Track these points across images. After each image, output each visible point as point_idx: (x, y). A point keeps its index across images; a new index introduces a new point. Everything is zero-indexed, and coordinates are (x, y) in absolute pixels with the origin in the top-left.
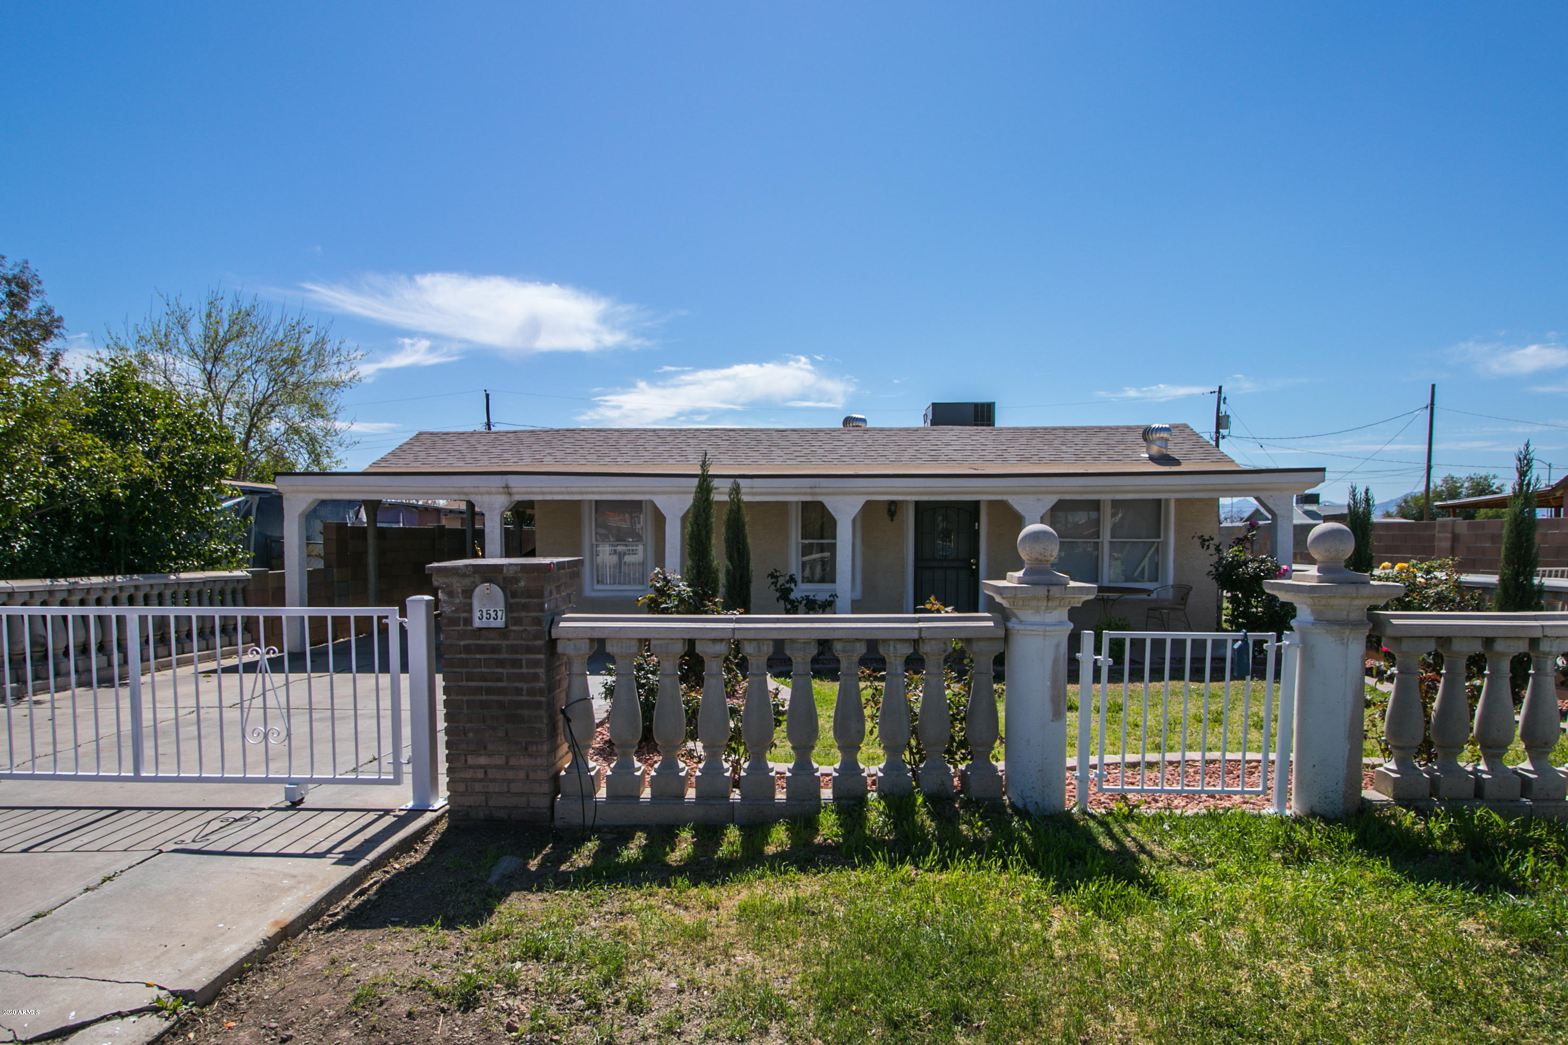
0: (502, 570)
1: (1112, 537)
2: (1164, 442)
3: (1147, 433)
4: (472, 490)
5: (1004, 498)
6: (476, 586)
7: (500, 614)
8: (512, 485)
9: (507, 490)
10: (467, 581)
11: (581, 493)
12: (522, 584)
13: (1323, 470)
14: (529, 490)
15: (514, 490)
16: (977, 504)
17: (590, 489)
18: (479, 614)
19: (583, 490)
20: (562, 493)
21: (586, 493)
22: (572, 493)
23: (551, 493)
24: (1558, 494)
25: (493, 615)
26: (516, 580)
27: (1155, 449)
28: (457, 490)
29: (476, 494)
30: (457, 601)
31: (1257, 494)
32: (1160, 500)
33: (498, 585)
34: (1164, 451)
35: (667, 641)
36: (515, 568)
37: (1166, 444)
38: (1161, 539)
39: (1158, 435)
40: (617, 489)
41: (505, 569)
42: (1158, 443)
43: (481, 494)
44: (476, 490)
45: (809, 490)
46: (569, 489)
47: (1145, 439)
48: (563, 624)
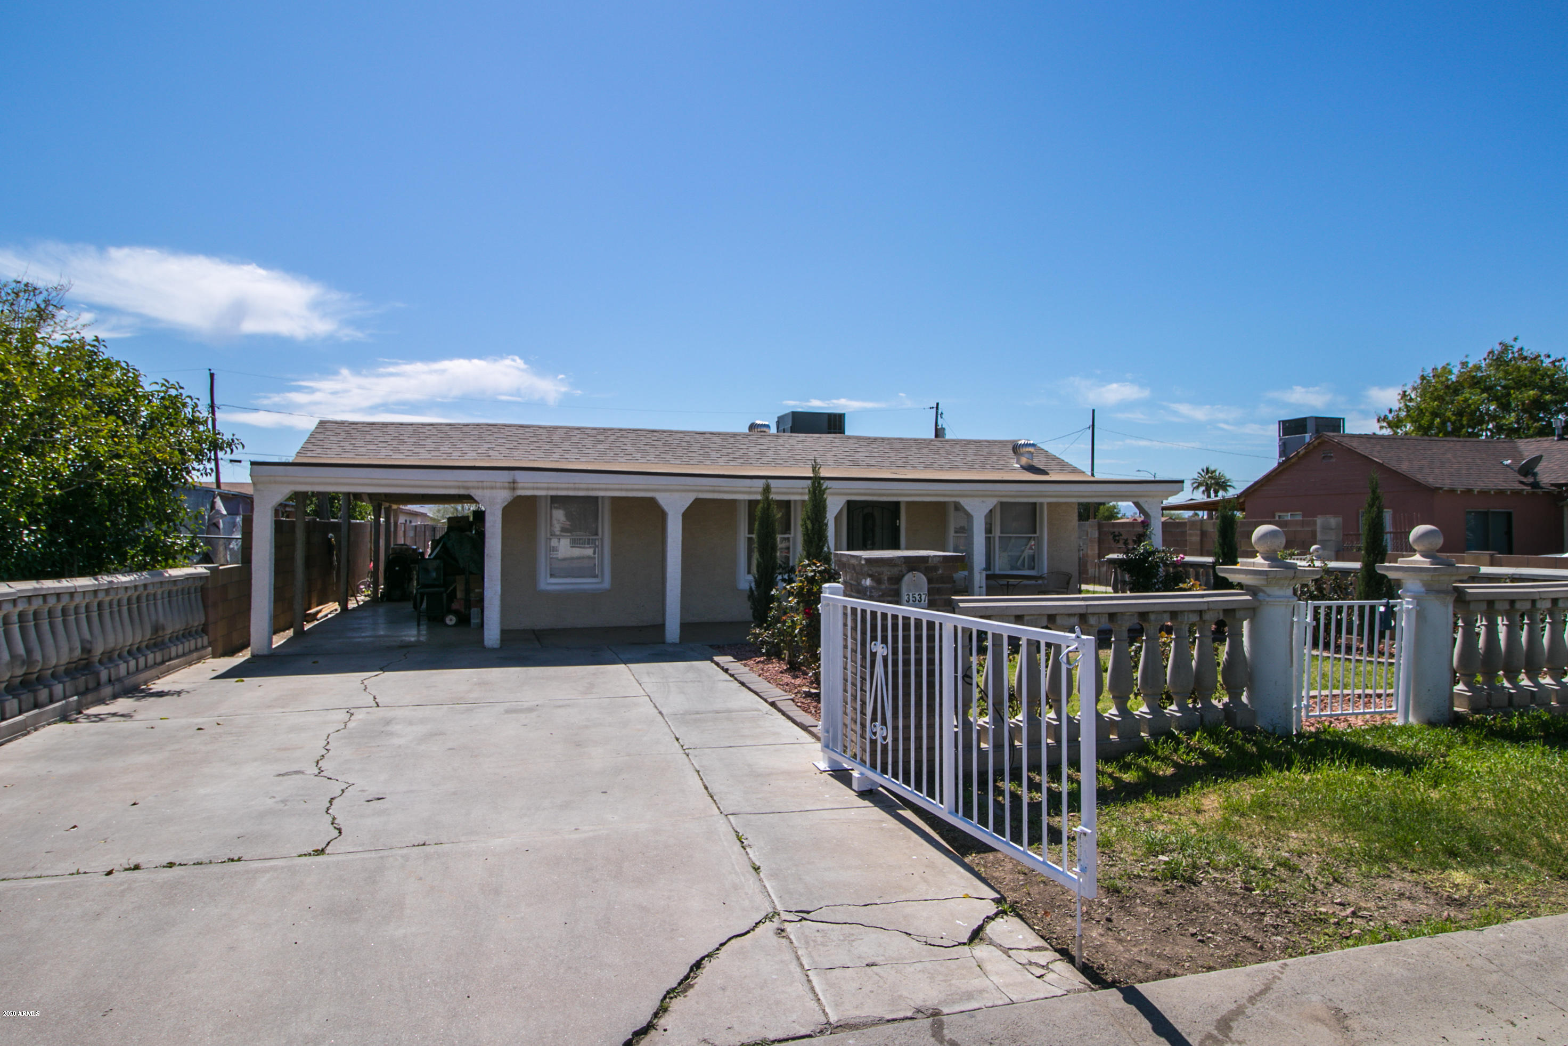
0: (928, 561)
1: (1002, 533)
2: (1031, 455)
3: (1016, 448)
4: (476, 484)
5: (957, 499)
6: (903, 576)
7: (923, 597)
8: (518, 480)
9: (513, 485)
10: (895, 571)
11: (587, 489)
12: (940, 571)
13: (1180, 482)
14: (536, 485)
15: (520, 485)
16: (897, 504)
17: (598, 486)
18: (906, 598)
19: (590, 486)
20: (568, 489)
21: (593, 489)
22: (579, 489)
23: (557, 489)
24: (1241, 500)
25: (918, 598)
26: (935, 568)
27: (1024, 460)
28: (460, 484)
29: (478, 488)
30: (883, 587)
31: (1135, 500)
32: (1035, 504)
33: (921, 572)
34: (1030, 461)
35: (1036, 617)
36: (938, 559)
37: (1033, 456)
38: (1038, 535)
39: (1027, 449)
41: (930, 560)
42: (1027, 455)
43: (483, 488)
44: (480, 484)
46: (577, 486)
47: (1014, 452)
48: (961, 605)
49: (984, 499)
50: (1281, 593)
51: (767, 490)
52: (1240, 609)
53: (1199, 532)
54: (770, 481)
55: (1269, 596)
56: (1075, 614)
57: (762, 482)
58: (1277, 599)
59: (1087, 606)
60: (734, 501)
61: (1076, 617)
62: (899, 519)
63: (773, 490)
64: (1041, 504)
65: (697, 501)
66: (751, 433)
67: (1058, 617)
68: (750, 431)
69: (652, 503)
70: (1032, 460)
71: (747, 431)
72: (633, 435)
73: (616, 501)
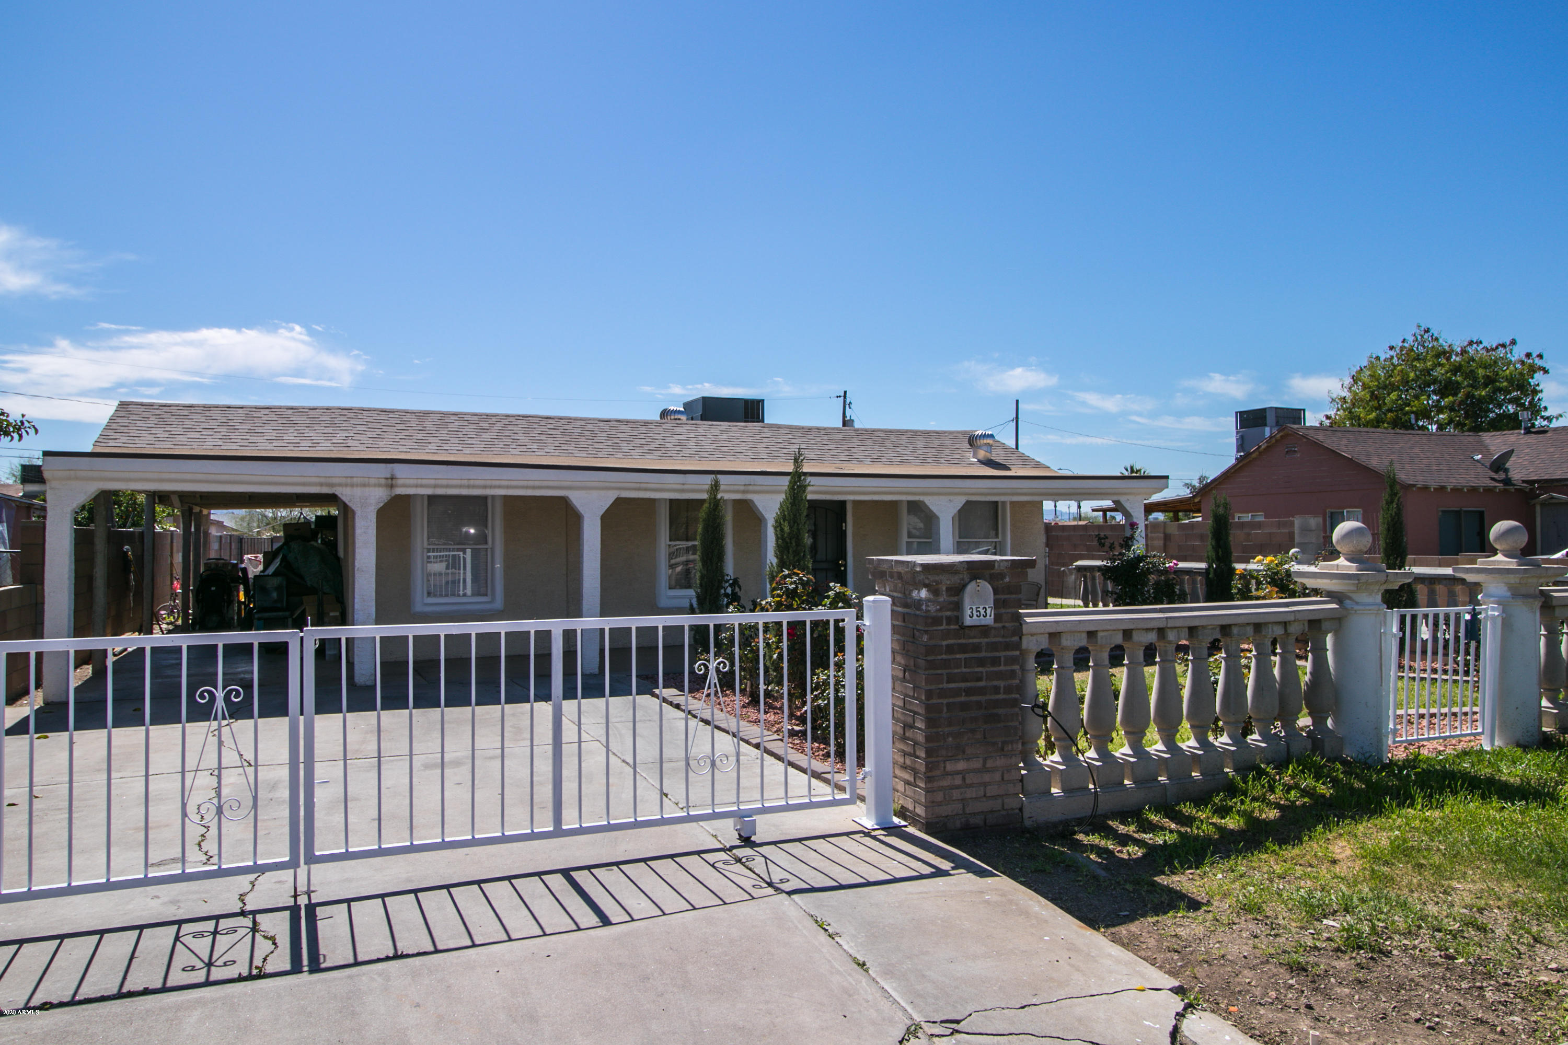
0: (994, 566)
1: (960, 538)
2: (989, 448)
3: (973, 440)
4: (343, 481)
5: (921, 498)
6: (964, 586)
7: (988, 611)
8: (398, 476)
9: (391, 483)
10: (956, 579)
11: (485, 487)
12: (1007, 579)
13: (1167, 477)
14: (419, 482)
15: (400, 482)
16: (843, 503)
17: (497, 483)
18: (969, 612)
19: (489, 483)
20: (460, 486)
21: (491, 487)
22: (474, 487)
23: (447, 486)
24: (1196, 500)
25: (982, 612)
26: (1001, 576)
27: (982, 454)
28: (322, 480)
29: (346, 485)
30: (941, 599)
31: (1116, 498)
32: (996, 503)
33: (986, 580)
34: (988, 454)
36: (1006, 564)
37: (991, 449)
38: (1000, 539)
39: (985, 441)
40: (531, 483)
41: (996, 565)
42: (985, 448)
43: (352, 485)
44: (349, 480)
45: (742, 488)
46: (472, 482)
47: (971, 445)
48: (1028, 620)
49: (951, 498)
50: (1369, 600)
51: (715, 487)
52: (1326, 619)
53: (1162, 535)
54: (718, 476)
55: (1357, 603)
56: (1153, 629)
57: (708, 480)
58: (1367, 608)
59: (1167, 618)
60: (652, 501)
61: (1154, 632)
62: (845, 522)
63: (722, 487)
64: (1004, 503)
65: (618, 502)
66: (663, 421)
67: (1134, 633)
68: (661, 418)
69: (564, 502)
70: (990, 453)
71: (659, 419)
72: (522, 423)
73: (508, 500)
